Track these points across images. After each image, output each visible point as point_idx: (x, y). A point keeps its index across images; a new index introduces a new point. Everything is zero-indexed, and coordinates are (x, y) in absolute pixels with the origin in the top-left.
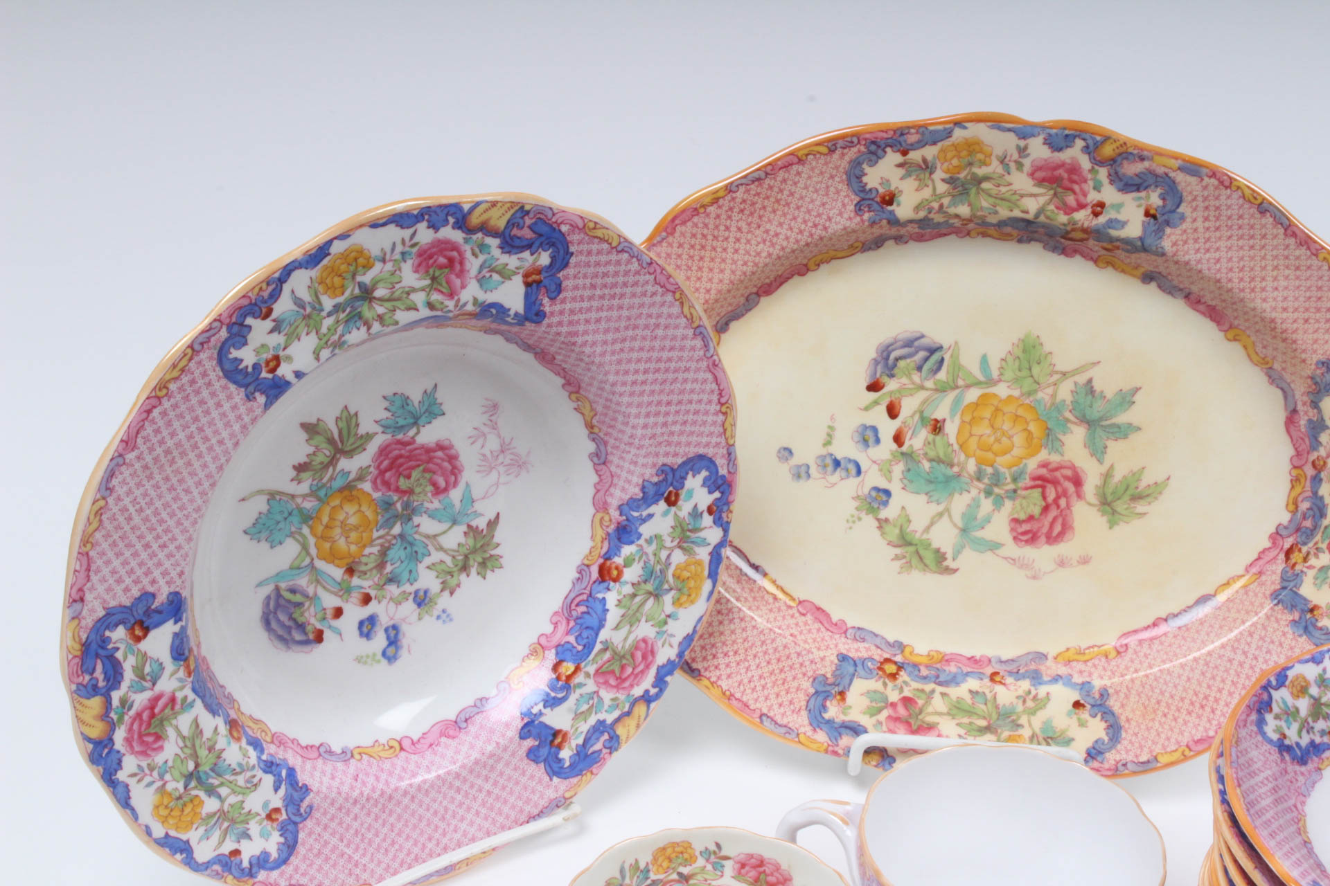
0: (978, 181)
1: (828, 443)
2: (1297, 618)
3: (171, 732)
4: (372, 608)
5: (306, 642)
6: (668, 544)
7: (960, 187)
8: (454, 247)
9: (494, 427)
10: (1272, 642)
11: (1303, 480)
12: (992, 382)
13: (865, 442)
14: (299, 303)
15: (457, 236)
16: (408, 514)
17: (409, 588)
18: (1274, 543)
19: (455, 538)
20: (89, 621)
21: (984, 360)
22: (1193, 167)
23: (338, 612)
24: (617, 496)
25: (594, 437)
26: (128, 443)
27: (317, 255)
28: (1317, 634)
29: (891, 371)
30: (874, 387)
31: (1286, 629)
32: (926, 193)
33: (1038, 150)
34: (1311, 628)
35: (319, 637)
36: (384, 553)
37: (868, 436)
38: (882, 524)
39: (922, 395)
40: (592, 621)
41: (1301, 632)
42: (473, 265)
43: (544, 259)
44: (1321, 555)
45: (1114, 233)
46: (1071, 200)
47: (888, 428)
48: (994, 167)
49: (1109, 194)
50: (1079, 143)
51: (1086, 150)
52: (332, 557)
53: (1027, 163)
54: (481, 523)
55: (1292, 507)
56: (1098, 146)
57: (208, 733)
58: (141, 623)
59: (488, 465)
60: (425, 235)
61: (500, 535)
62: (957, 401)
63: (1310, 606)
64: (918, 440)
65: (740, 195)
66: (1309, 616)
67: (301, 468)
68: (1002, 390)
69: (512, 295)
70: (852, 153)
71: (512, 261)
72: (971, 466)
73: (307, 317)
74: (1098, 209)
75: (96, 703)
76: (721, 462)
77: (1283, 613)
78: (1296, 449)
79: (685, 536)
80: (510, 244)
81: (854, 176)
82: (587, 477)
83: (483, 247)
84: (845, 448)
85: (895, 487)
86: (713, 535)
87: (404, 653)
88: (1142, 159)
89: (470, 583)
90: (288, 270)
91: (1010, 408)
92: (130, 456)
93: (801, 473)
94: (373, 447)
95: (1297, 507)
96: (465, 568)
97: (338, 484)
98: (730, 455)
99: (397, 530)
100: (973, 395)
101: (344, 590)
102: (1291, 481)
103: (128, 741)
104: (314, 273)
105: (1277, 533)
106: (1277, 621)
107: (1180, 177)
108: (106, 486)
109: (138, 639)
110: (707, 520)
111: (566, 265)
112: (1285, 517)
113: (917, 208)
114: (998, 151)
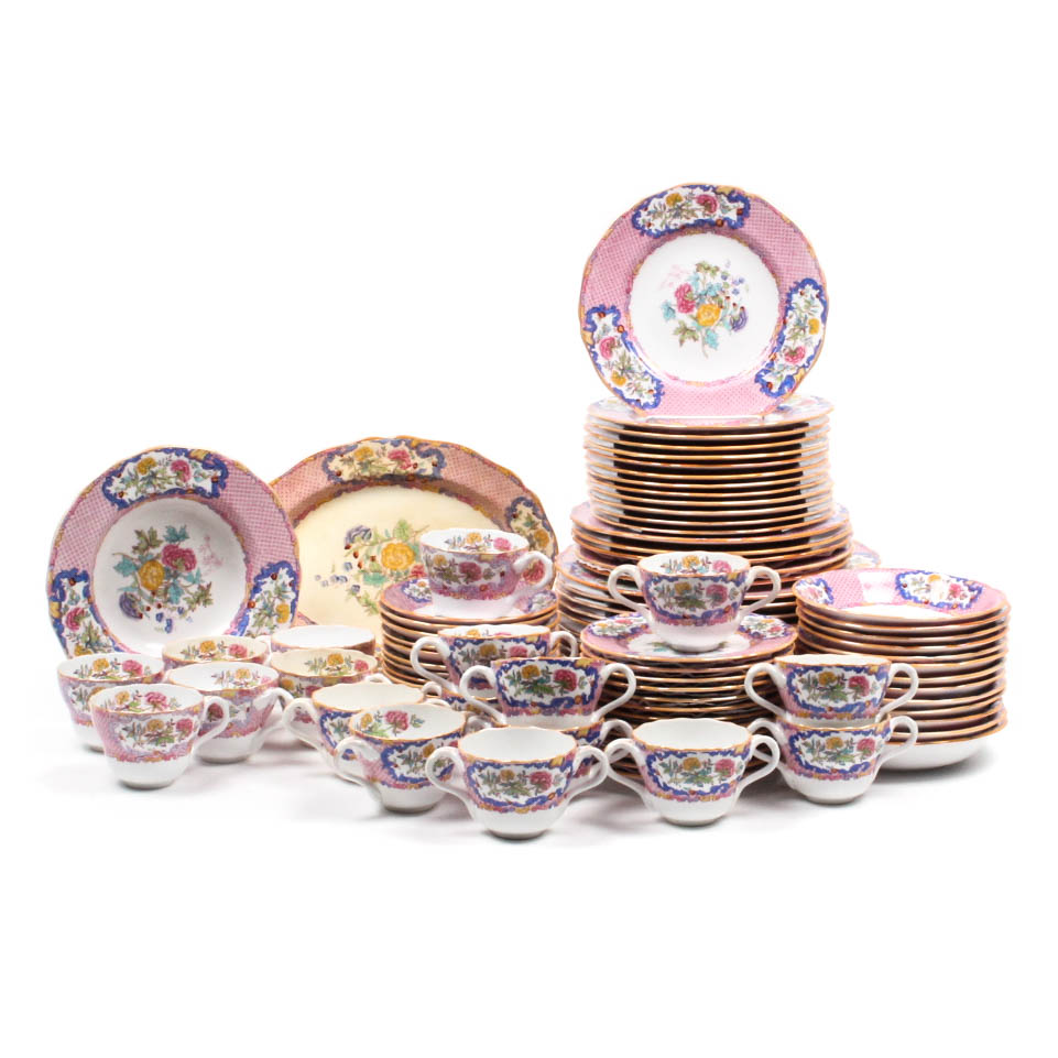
0: (370, 462)
1: (333, 571)
3: (81, 623)
4: (161, 610)
5: (136, 617)
6: (273, 594)
7: (364, 465)
8: (185, 463)
9: (209, 546)
12: (390, 539)
13: (347, 569)
14: (130, 474)
15: (186, 460)
16: (176, 576)
17: (175, 605)
19: (194, 589)
20: (56, 573)
21: (386, 532)
22: (445, 445)
23: (148, 609)
24: (254, 575)
25: (245, 552)
26: (72, 512)
27: (137, 459)
29: (352, 540)
30: (347, 547)
32: (352, 470)
33: (390, 448)
35: (141, 616)
36: (167, 588)
37: (348, 566)
38: (359, 598)
39: (366, 548)
40: (244, 623)
42: (192, 471)
43: (219, 473)
45: (423, 474)
46: (404, 464)
47: (355, 562)
48: (375, 456)
49: (418, 460)
50: (404, 443)
51: (406, 445)
52: (147, 586)
53: (386, 453)
54: (204, 585)
56: (410, 442)
57: (95, 628)
58: (73, 579)
59: (207, 561)
60: (174, 457)
61: (211, 591)
62: (379, 548)
64: (367, 565)
65: (285, 479)
67: (135, 548)
68: (395, 542)
69: (207, 485)
70: (323, 458)
71: (207, 472)
72: (389, 572)
73: (133, 480)
74: (416, 466)
75: (56, 604)
76: (293, 565)
79: (280, 593)
80: (206, 466)
81: (325, 467)
82: (243, 568)
83: (196, 465)
84: (340, 572)
85: (361, 584)
86: (292, 595)
87: (173, 631)
88: (427, 444)
89: (200, 608)
90: (127, 462)
91: (399, 548)
92: (72, 517)
93: (325, 584)
94: (163, 546)
96: (198, 602)
97: (149, 558)
98: (297, 563)
99: (171, 581)
100: (384, 545)
101: (151, 601)
103: (67, 622)
104: (136, 464)
107: (441, 449)
108: (63, 526)
109: (72, 585)
110: (289, 589)
111: (227, 477)
113: (350, 475)
114: (375, 450)
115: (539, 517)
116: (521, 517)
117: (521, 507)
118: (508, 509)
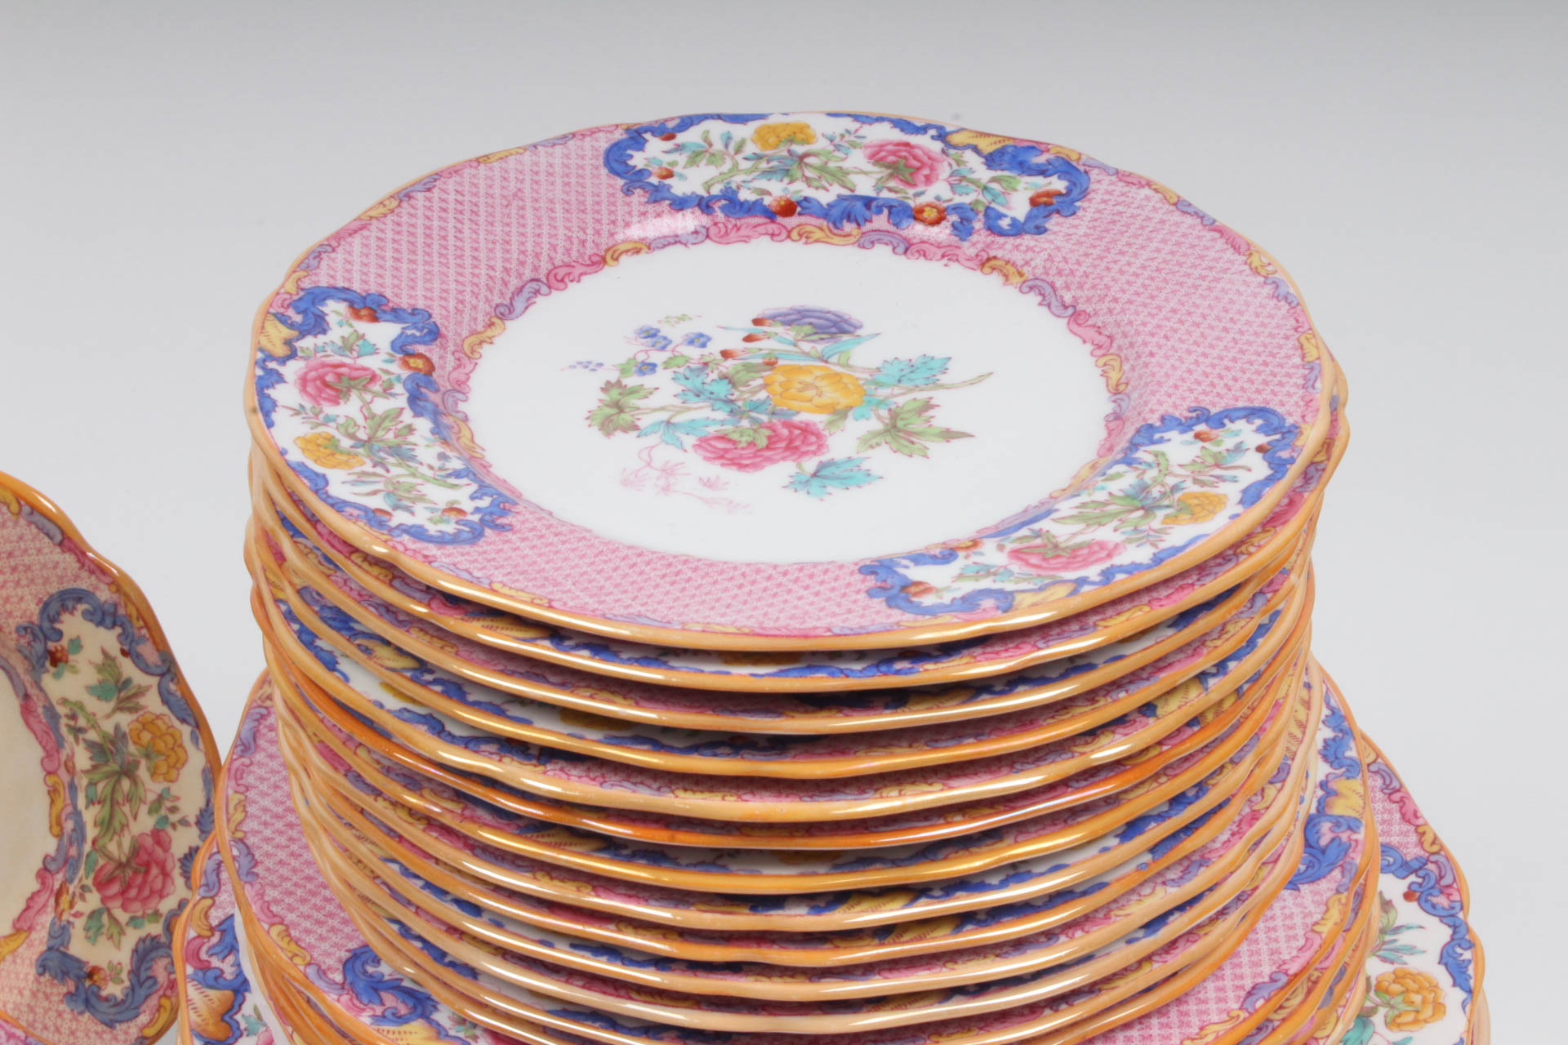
2: (72, 989)
10: (45, 1028)
11: (61, 790)
18: (43, 884)
28: (103, 1007)
31: (62, 1007)
34: (93, 1000)
41: (82, 1008)
44: (88, 895)
55: (56, 830)
63: (87, 969)
66: (88, 983)
77: (53, 985)
78: (44, 748)
95: (62, 829)
102: (49, 792)
105: (45, 869)
106: (47, 997)
112: (50, 845)
115: (146, 670)
116: (80, 660)
117: (73, 625)
118: (25, 629)
